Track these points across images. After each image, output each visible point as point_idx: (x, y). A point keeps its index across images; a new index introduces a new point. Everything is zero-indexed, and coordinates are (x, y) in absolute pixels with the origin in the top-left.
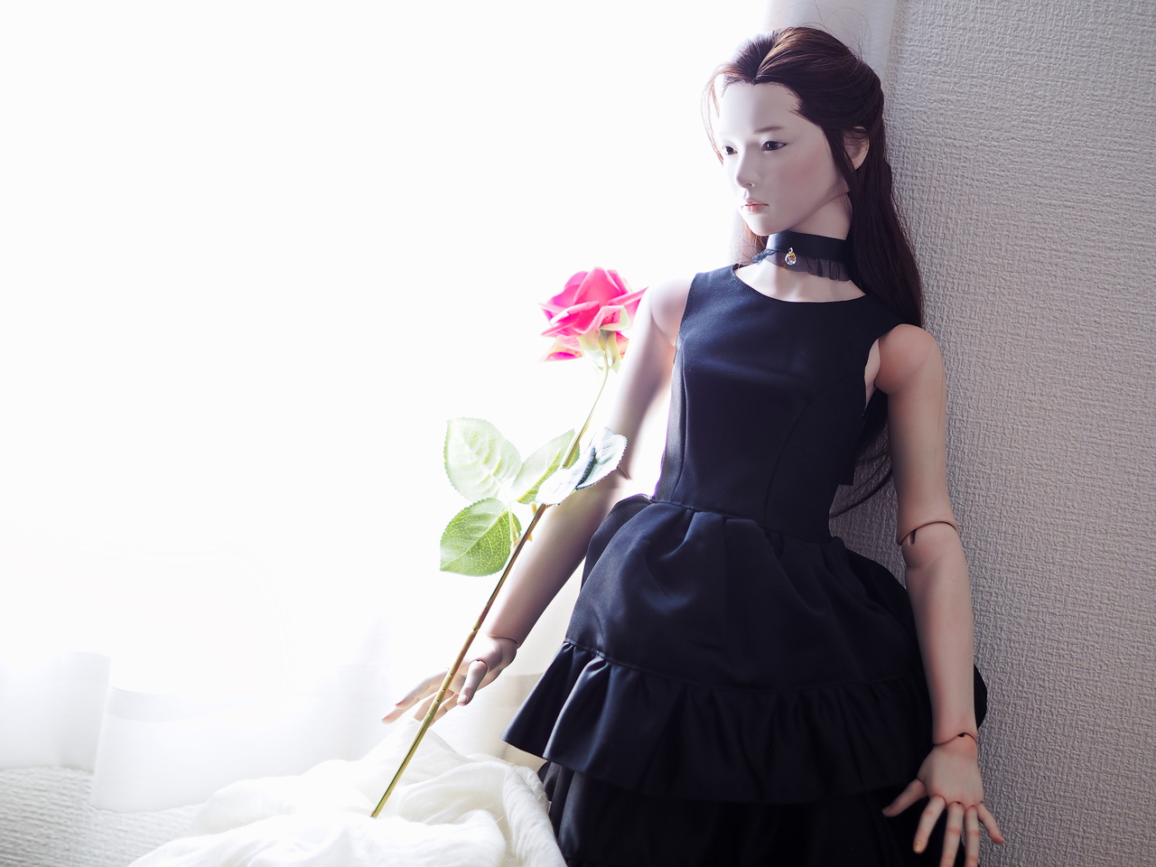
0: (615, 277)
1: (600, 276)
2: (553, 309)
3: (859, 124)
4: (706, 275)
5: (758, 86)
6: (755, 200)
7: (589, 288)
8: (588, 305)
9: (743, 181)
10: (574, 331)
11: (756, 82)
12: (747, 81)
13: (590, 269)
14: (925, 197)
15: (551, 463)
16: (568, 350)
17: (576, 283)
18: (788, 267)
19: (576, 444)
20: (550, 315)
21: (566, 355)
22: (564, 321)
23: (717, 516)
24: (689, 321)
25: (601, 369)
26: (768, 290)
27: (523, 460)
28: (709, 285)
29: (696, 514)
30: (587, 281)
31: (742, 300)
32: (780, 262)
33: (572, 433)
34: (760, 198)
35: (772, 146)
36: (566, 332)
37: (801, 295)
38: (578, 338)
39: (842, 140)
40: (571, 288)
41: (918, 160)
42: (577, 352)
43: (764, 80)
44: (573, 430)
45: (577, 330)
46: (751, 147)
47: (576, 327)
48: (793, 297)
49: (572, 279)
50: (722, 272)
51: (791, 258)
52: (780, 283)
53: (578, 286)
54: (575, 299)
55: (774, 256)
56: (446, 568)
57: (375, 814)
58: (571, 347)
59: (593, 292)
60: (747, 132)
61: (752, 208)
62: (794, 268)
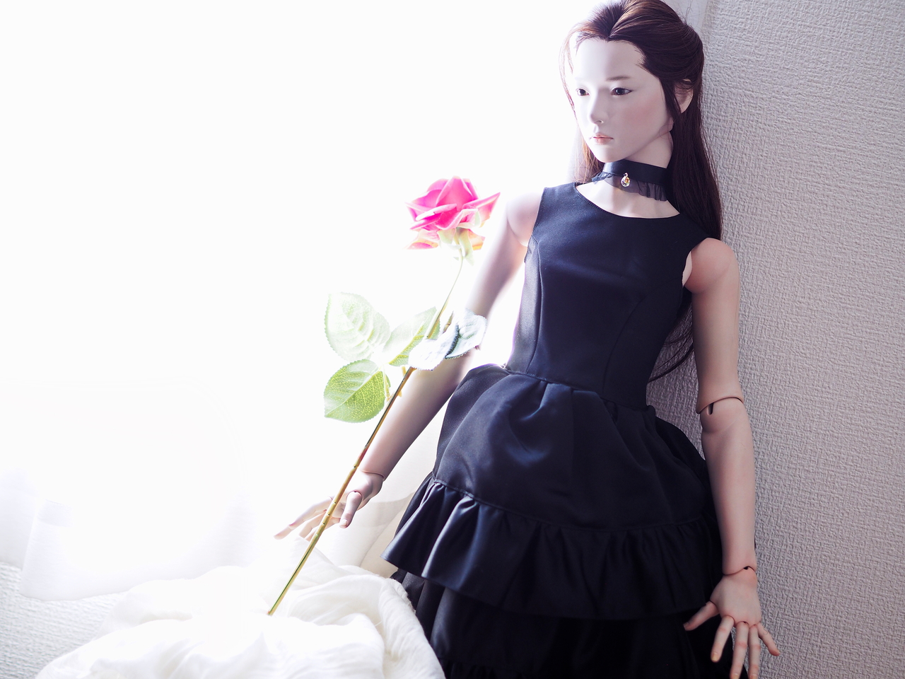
0: (468, 185)
1: (458, 184)
2: (417, 208)
3: (687, 78)
4: (553, 190)
5: (611, 43)
6: (603, 135)
7: (448, 193)
8: (448, 207)
9: (595, 119)
10: (436, 228)
11: (610, 39)
12: (601, 37)
13: (449, 177)
14: (726, 136)
15: (416, 334)
16: (428, 241)
17: (438, 188)
18: (622, 188)
19: (438, 320)
20: (415, 215)
21: (425, 245)
22: (429, 219)
23: (566, 388)
24: (541, 228)
25: (457, 259)
26: (607, 206)
27: (392, 330)
28: (557, 199)
29: (549, 385)
30: (448, 187)
31: (586, 213)
32: (616, 184)
33: (434, 310)
34: (607, 133)
35: (620, 91)
36: (428, 228)
37: (633, 211)
38: (438, 233)
39: (673, 89)
40: (433, 193)
41: (722, 107)
42: (433, 243)
44: (435, 308)
45: (438, 227)
46: (602, 91)
47: (437, 224)
48: (626, 213)
49: (435, 184)
50: (566, 189)
52: (616, 200)
53: (439, 191)
54: (437, 201)
55: (611, 179)
56: (329, 416)
57: (270, 613)
58: (430, 239)
59: (452, 196)
60: (601, 80)
61: (599, 140)
62: (627, 189)
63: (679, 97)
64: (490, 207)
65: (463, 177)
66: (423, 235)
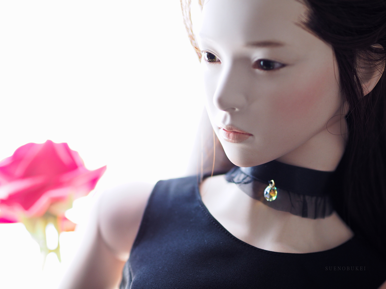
34: (244, 126)
35: (267, 65)
46: (240, 61)
51: (271, 193)
61: (232, 135)
62: (272, 205)
63: (361, 72)
64: (93, 181)
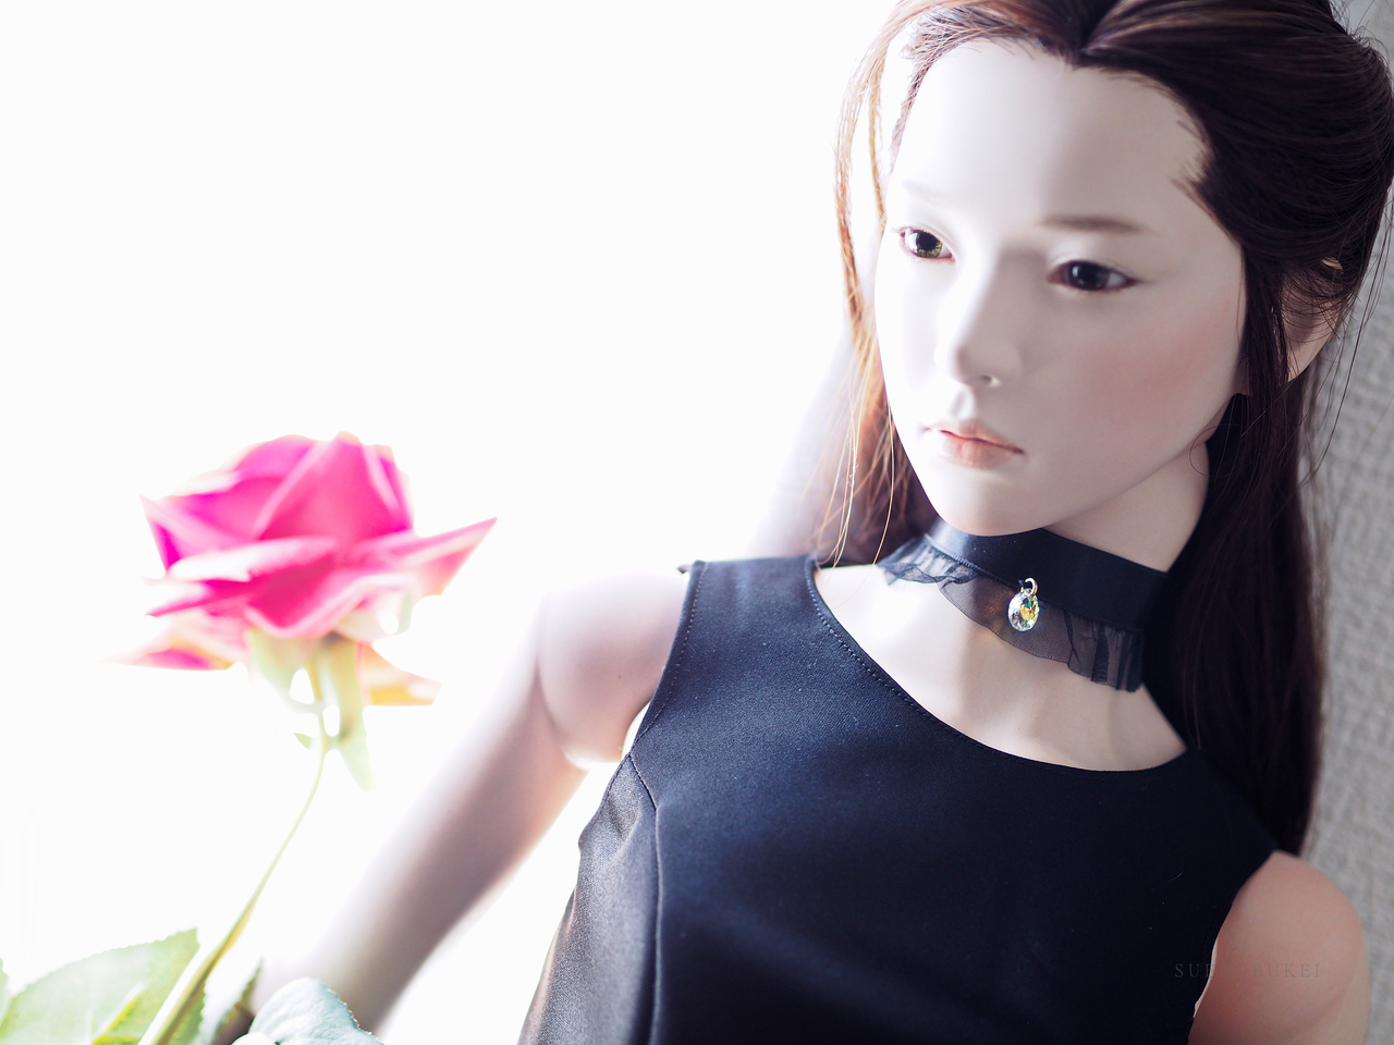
0: (388, 467)
1: (351, 460)
2: (183, 530)
3: (1336, 255)
4: (729, 571)
6: (989, 432)
7: (311, 493)
8: (301, 553)
9: (969, 365)
10: (243, 619)
11: (1083, 60)
12: (1049, 44)
13: (322, 432)
14: (1368, 461)
15: (105, 1026)
17: (272, 468)
19: (196, 994)
20: (172, 554)
21: (189, 659)
25: (305, 740)
26: (938, 697)
28: (743, 626)
30: (310, 474)
31: (858, 716)
32: (987, 613)
33: (187, 941)
34: (1004, 426)
35: (1088, 276)
37: (1037, 732)
38: (250, 635)
40: (254, 480)
42: (220, 660)
43: (1115, 61)
44: (193, 933)
46: (1016, 261)
47: (251, 605)
48: (1009, 736)
49: (263, 453)
51: (1023, 607)
52: (973, 674)
53: (275, 481)
54: (263, 520)
55: (966, 587)
58: (207, 644)
59: (323, 508)
60: (1023, 216)
61: (968, 448)
65: (370, 439)
66: (194, 628)
